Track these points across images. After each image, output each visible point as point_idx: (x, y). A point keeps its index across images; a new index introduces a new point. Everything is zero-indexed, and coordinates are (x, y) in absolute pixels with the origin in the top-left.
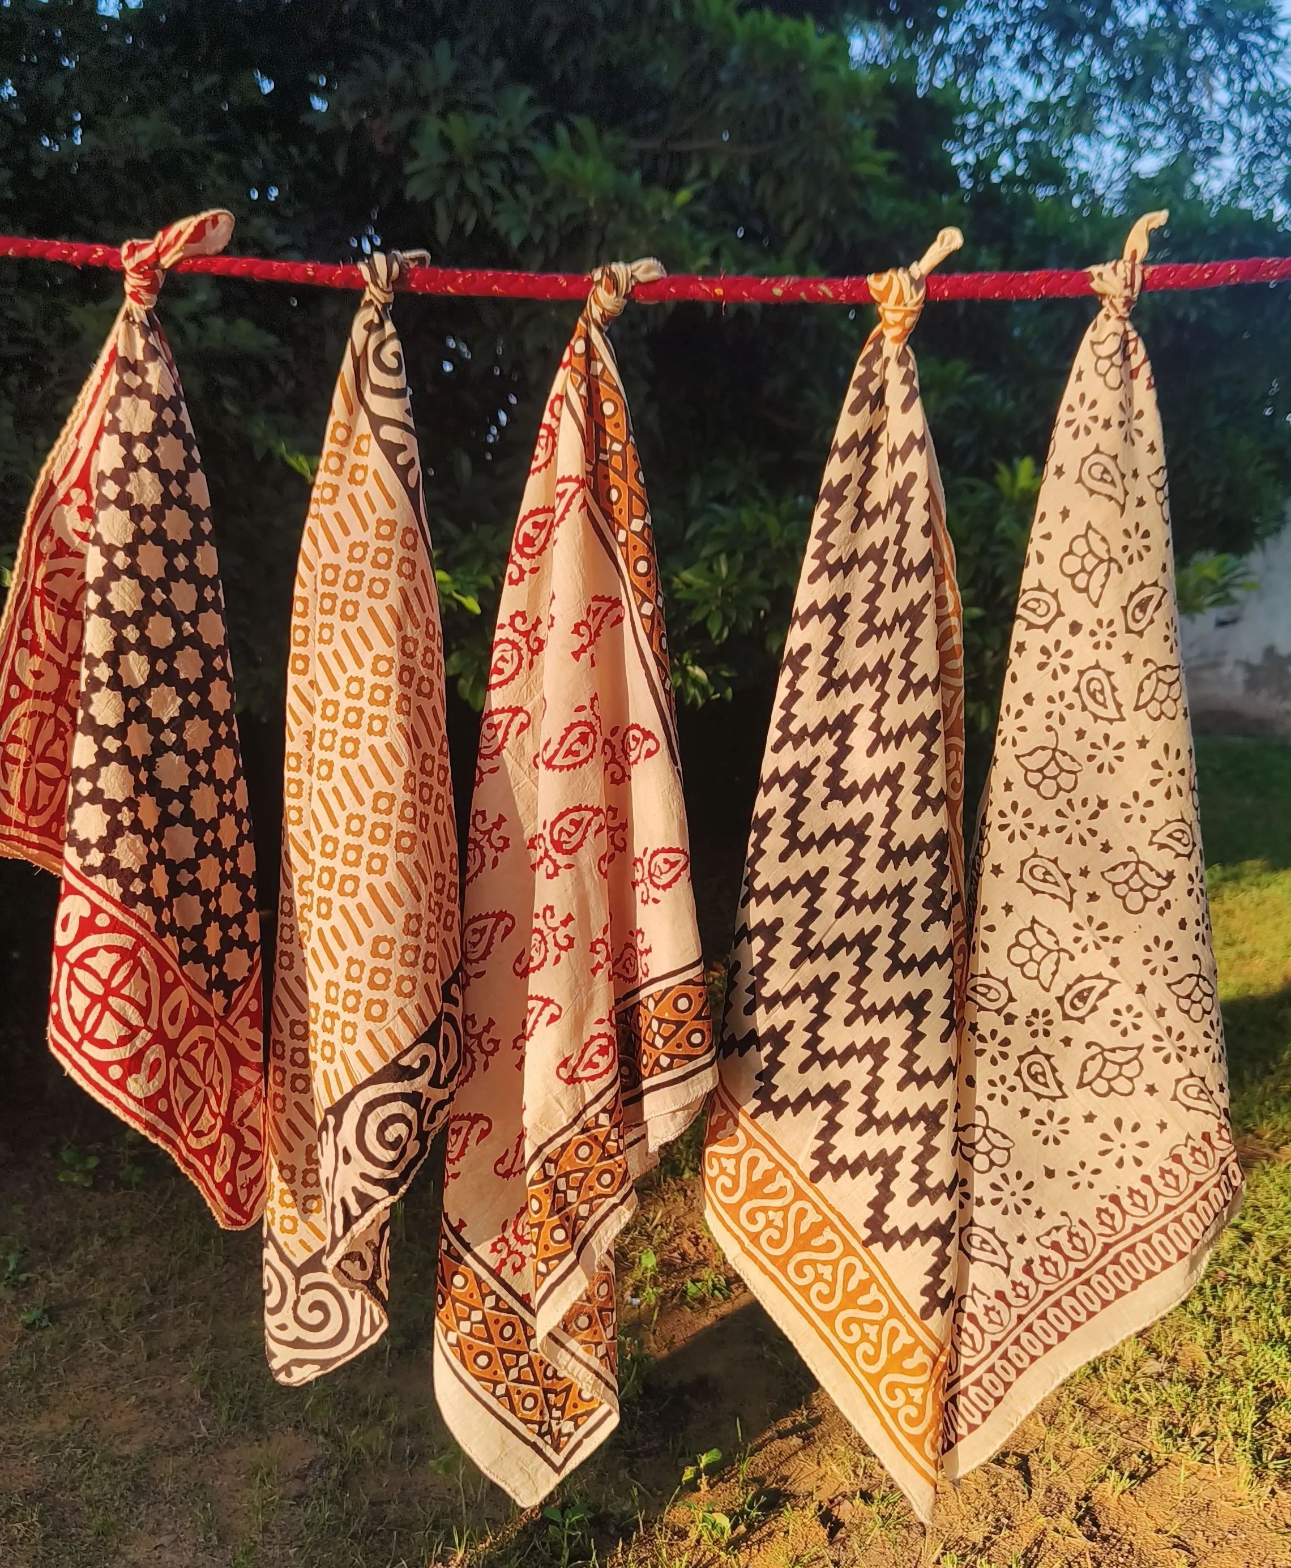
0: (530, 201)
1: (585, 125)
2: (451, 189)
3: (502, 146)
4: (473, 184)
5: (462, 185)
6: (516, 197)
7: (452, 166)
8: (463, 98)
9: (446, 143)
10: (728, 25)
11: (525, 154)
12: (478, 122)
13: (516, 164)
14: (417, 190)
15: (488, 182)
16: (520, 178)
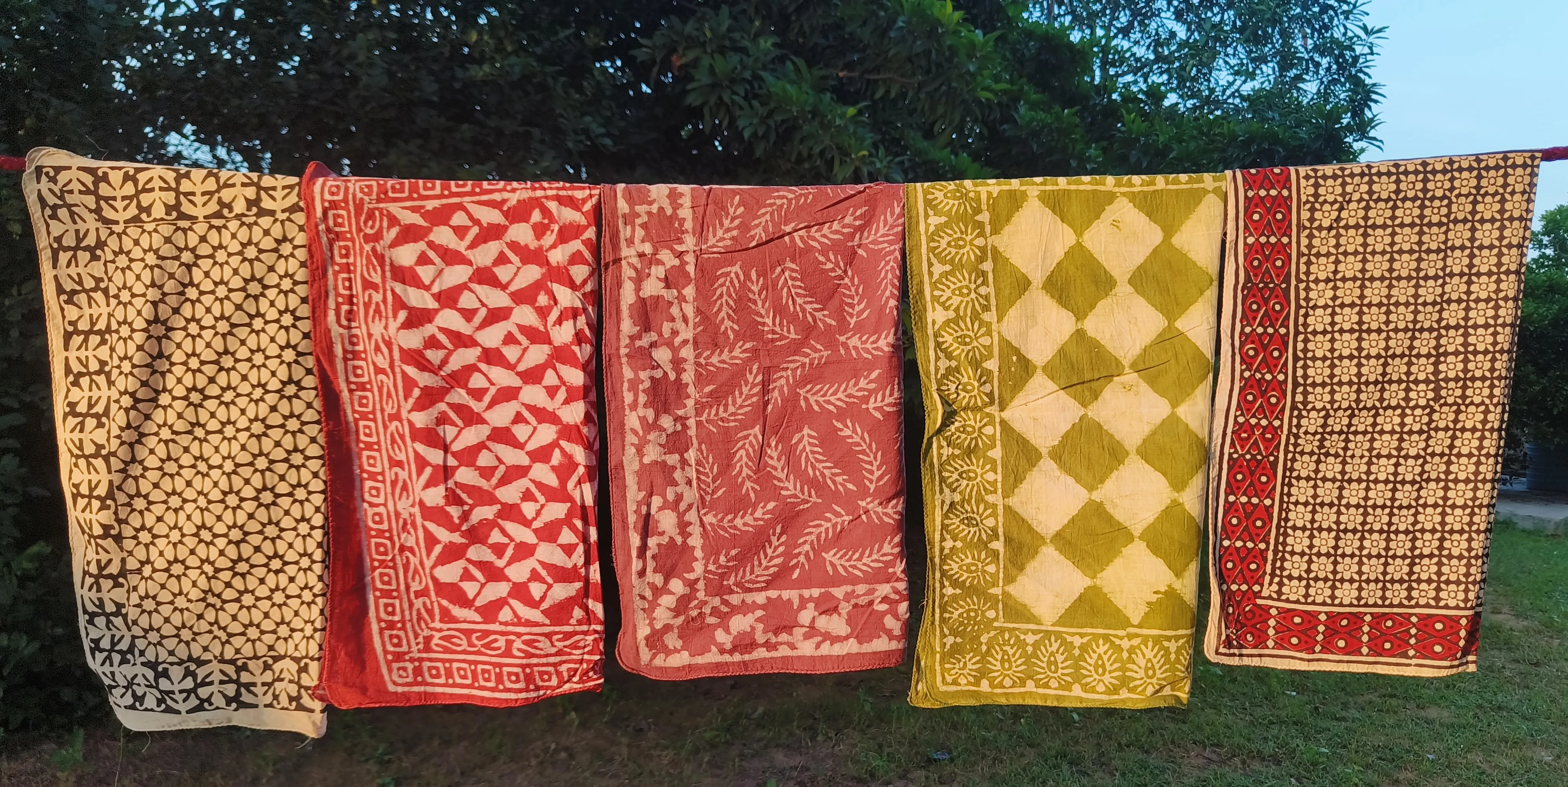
0: (762, 111)
1: (801, 63)
2: (713, 100)
3: (747, 75)
4: (726, 99)
5: (720, 98)
7: (715, 86)
8: (727, 43)
9: (712, 70)
11: (761, 79)
12: (734, 59)
13: (756, 85)
14: (693, 100)
15: (735, 97)
16: (756, 96)
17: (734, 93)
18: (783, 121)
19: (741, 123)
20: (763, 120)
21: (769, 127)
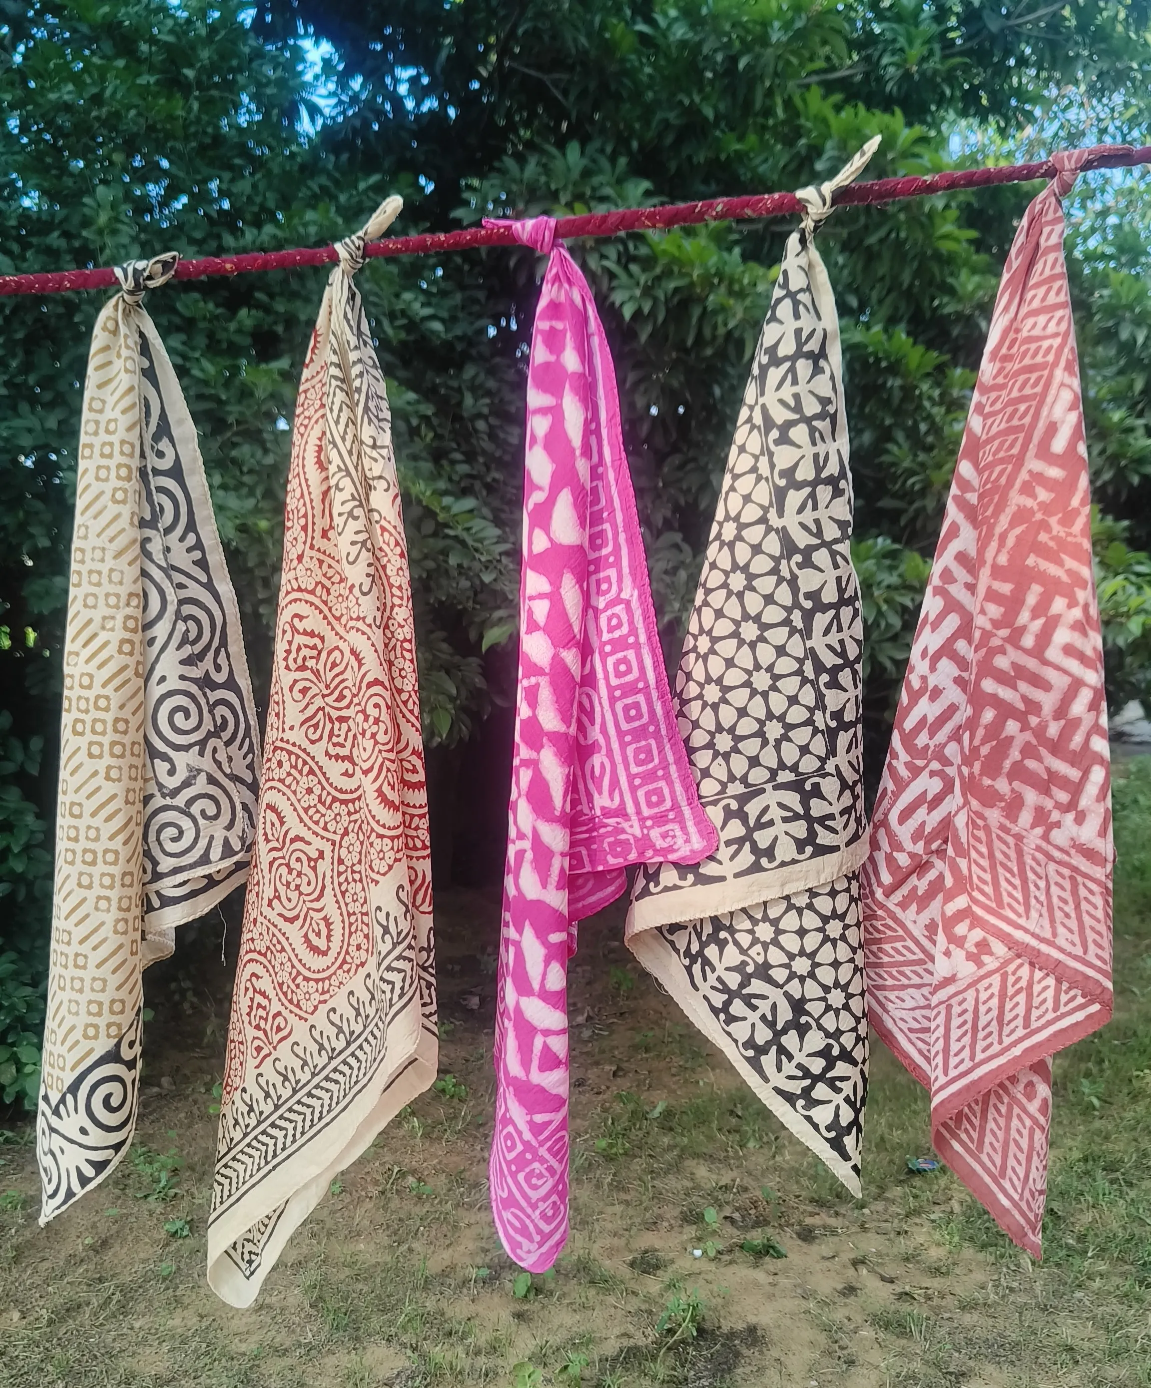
0: (643, 278)
4: (594, 263)
6: (630, 275)
8: (589, 190)
10: (825, 121)
11: (640, 239)
13: (633, 245)
15: (606, 263)
16: (634, 259)
17: (603, 257)
18: (676, 290)
19: (618, 297)
20: (648, 291)
21: (655, 300)
